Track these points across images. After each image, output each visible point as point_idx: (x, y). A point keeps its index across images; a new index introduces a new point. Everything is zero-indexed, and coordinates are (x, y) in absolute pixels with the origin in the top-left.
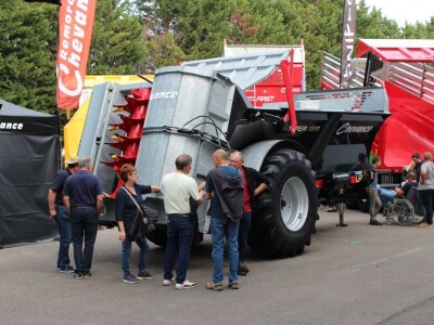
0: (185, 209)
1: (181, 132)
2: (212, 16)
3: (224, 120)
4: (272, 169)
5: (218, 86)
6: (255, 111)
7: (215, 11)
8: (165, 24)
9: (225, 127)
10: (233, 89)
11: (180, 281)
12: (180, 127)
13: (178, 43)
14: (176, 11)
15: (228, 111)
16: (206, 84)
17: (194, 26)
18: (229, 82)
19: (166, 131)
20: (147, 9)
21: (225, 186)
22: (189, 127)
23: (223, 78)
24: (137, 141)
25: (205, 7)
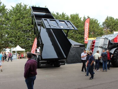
0: (97, 59)
1: (100, 47)
2: (116, 26)
3: (107, 45)
4: (116, 52)
5: (106, 40)
6: (112, 43)
7: (116, 25)
8: (108, 28)
9: (107, 46)
10: (108, 40)
11: (98, 70)
12: (99, 46)
13: (110, 31)
14: (109, 26)
15: (108, 43)
16: (104, 39)
17: (112, 28)
18: (108, 39)
19: (97, 47)
20: (104, 26)
21: (104, 55)
22: (101, 46)
23: (107, 38)
24: (93, 48)
25: (114, 25)
